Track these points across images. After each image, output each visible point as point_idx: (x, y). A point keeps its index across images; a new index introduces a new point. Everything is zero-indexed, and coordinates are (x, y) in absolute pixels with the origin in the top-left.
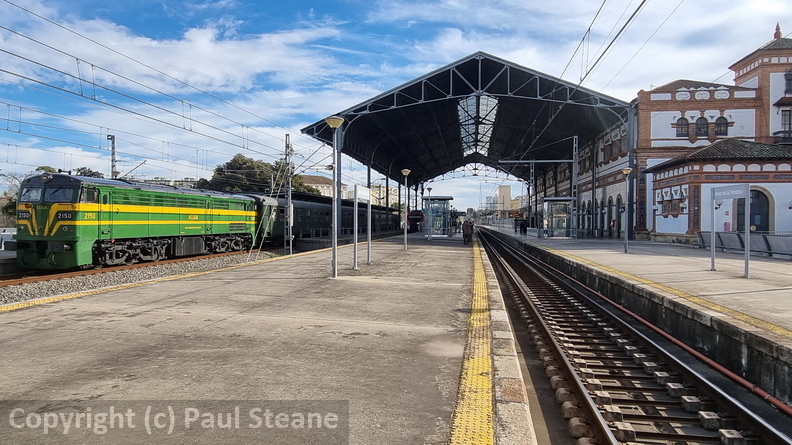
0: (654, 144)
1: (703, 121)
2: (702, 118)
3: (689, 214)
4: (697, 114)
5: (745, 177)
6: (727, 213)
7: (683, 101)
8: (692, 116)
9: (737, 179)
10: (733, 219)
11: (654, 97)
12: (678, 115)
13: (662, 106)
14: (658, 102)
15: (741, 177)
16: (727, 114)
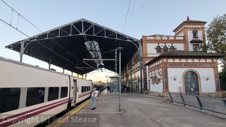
0: (149, 56)
1: (166, 48)
2: (165, 46)
3: (163, 83)
4: (163, 45)
5: (186, 65)
6: (180, 82)
7: (158, 40)
8: (162, 45)
9: (183, 66)
10: (183, 85)
11: (148, 38)
12: (157, 45)
13: (151, 41)
14: (149, 40)
15: (185, 65)
16: (174, 45)
